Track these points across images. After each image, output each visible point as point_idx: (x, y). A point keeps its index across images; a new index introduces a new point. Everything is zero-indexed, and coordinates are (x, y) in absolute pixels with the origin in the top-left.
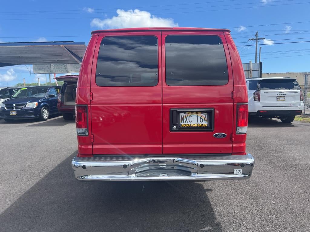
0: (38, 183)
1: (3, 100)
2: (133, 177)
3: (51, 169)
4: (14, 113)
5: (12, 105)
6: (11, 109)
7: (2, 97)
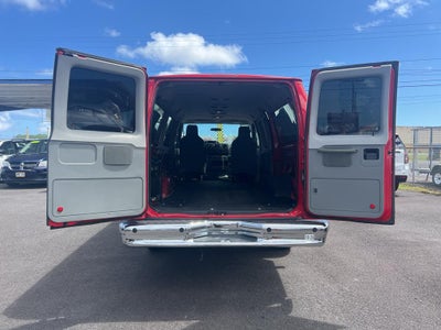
0: (67, 259)
1: (5, 157)
2: (191, 242)
3: (82, 243)
4: (22, 175)
5: (19, 163)
6: (17, 169)
7: (4, 153)
